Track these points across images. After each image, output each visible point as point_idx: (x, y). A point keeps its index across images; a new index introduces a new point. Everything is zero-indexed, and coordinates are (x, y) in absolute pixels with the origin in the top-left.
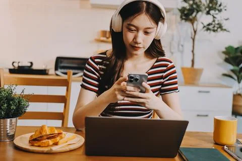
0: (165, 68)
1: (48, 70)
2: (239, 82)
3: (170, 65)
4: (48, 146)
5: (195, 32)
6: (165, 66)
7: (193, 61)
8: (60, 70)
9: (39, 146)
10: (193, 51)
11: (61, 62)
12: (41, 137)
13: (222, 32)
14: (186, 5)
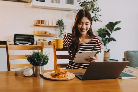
0: (96, 42)
2: (105, 46)
3: (99, 41)
4: (63, 77)
6: (97, 41)
9: (58, 78)
12: (58, 74)
13: (98, 22)
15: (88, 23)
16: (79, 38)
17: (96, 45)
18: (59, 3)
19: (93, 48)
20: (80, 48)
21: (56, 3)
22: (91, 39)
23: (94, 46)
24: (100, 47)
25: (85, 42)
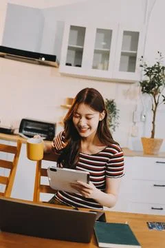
0: (112, 155)
1: (14, 130)
3: (118, 153)
5: (156, 104)
6: (114, 153)
7: (153, 133)
8: (24, 132)
10: (153, 123)
11: (27, 125)
14: (148, 79)
15: (90, 117)
16: (82, 142)
17: (110, 160)
18: (107, 69)
19: (105, 165)
20: (80, 163)
21: (103, 69)
22: (104, 147)
23: (107, 161)
24: (122, 165)
25: (91, 152)
